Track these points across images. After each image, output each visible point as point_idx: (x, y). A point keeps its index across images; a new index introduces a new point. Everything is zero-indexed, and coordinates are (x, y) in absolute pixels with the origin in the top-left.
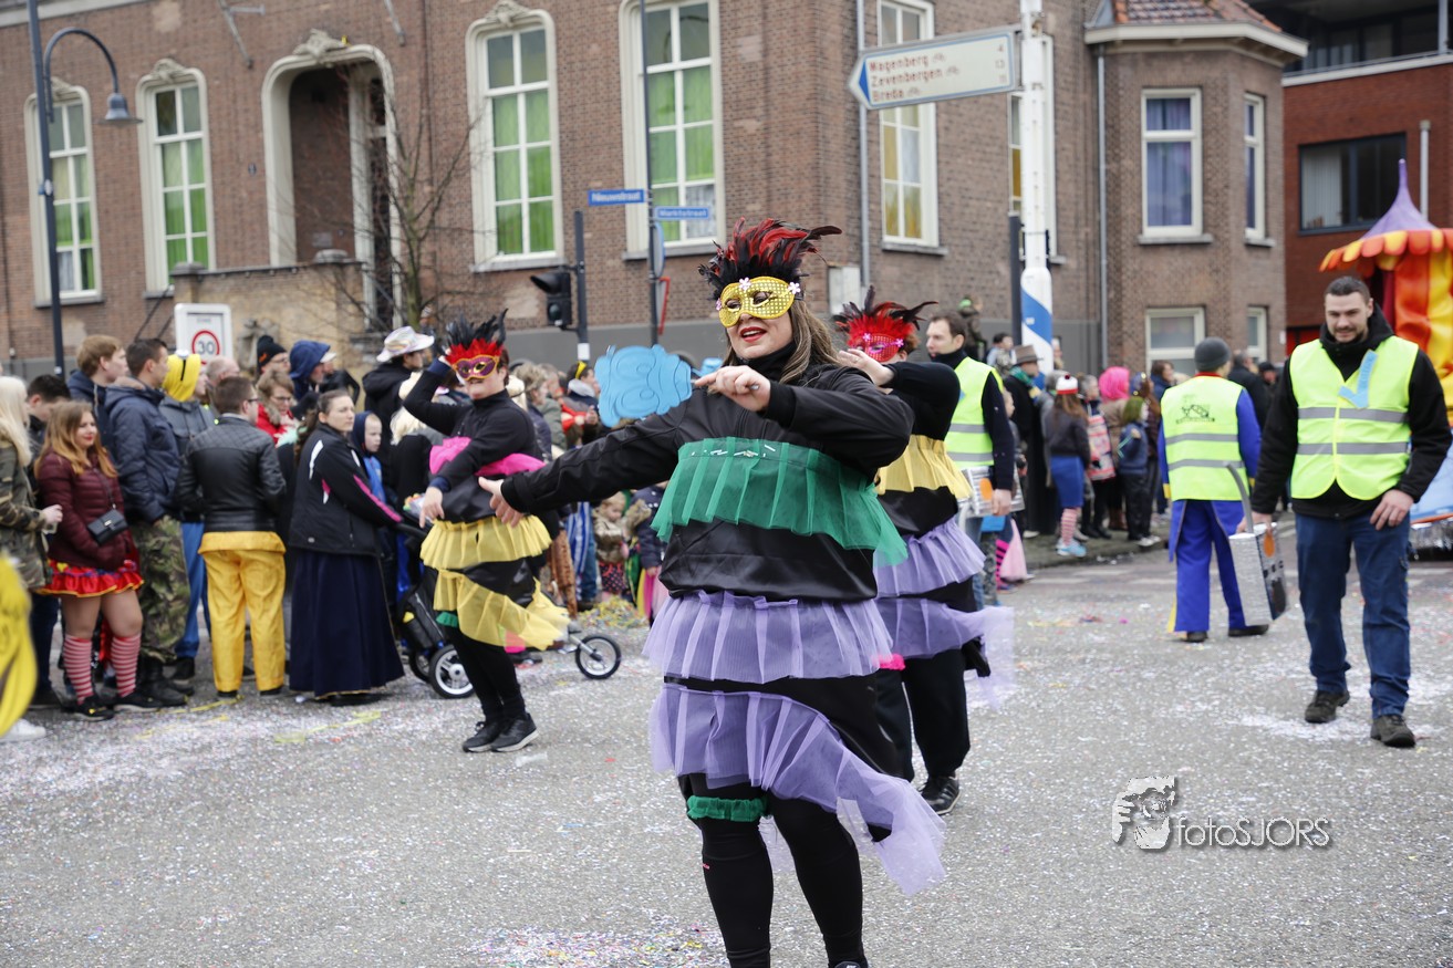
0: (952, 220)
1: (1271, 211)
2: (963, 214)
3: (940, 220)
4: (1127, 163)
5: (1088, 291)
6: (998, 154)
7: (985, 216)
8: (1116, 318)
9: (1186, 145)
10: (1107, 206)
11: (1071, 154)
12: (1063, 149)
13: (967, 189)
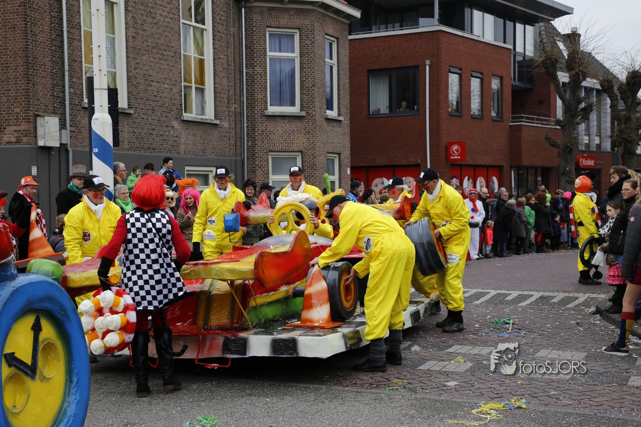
0: (138, 93)
1: (341, 101)
2: (145, 90)
3: (128, 92)
4: (258, 69)
5: (235, 141)
6: (172, 57)
7: (164, 92)
8: (252, 157)
9: (292, 60)
10: (247, 93)
11: (225, 62)
12: (219, 58)
13: (148, 75)
